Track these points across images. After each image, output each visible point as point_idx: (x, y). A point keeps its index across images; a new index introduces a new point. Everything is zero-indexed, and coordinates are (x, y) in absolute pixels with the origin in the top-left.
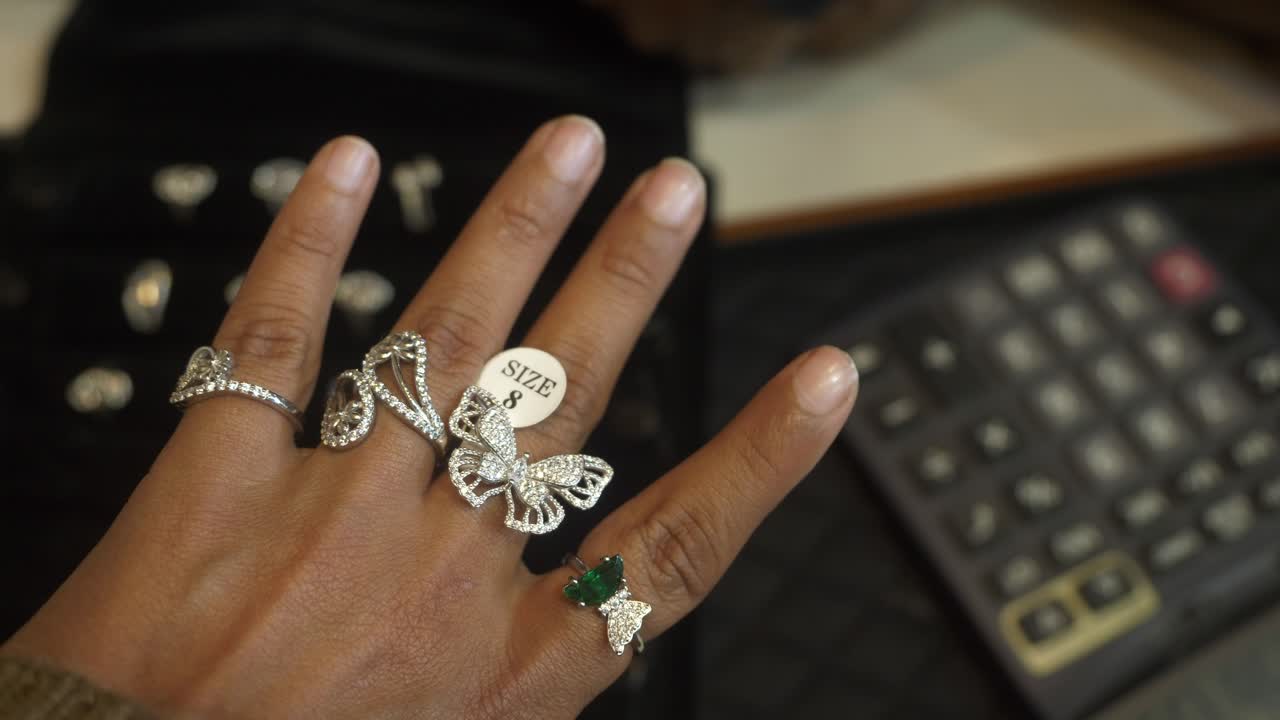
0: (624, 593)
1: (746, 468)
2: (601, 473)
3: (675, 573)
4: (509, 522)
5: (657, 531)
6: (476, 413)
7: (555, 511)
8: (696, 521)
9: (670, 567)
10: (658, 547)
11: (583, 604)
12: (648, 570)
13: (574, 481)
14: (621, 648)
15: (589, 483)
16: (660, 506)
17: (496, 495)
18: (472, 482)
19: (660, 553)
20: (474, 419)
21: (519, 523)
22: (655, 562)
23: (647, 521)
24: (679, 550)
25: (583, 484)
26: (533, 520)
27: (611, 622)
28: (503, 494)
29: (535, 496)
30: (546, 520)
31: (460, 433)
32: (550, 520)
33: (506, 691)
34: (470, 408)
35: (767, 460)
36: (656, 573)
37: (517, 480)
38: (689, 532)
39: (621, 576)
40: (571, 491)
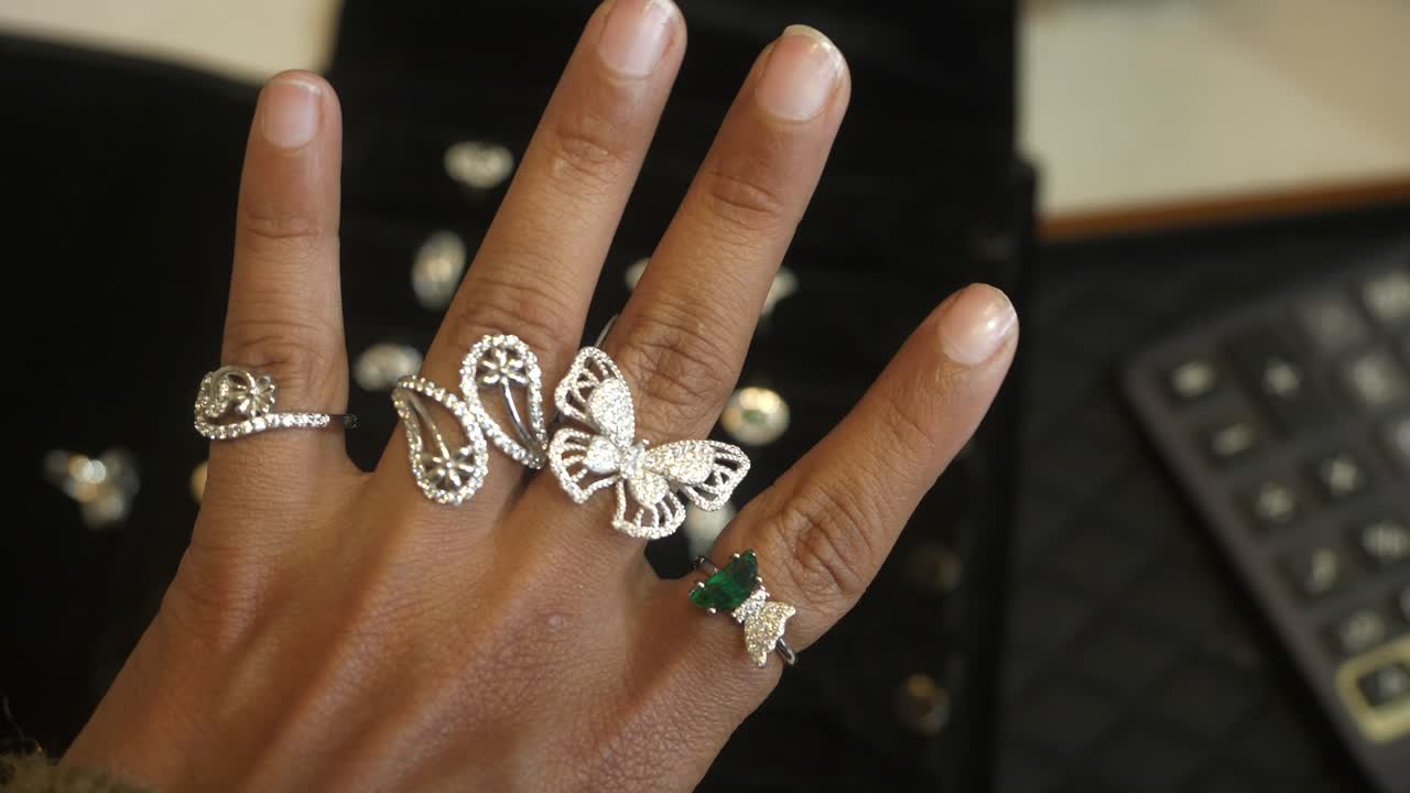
0: (762, 594)
1: (893, 436)
2: (734, 466)
3: (822, 568)
4: (618, 523)
5: (796, 521)
6: (587, 384)
7: (673, 511)
8: (841, 506)
9: (815, 562)
10: (798, 539)
11: (714, 611)
12: (789, 568)
13: (700, 476)
14: (763, 660)
15: (719, 480)
16: (797, 492)
17: (605, 488)
18: (576, 473)
19: (801, 546)
20: (586, 392)
21: (631, 525)
22: (797, 557)
23: (783, 511)
24: (823, 540)
25: (711, 480)
26: (647, 521)
27: (748, 630)
28: (613, 487)
29: (651, 493)
30: (662, 521)
31: (568, 410)
32: (667, 523)
33: (627, 729)
34: (583, 378)
35: (916, 425)
36: (799, 570)
37: (630, 471)
38: (833, 519)
39: (756, 575)
40: (696, 489)
